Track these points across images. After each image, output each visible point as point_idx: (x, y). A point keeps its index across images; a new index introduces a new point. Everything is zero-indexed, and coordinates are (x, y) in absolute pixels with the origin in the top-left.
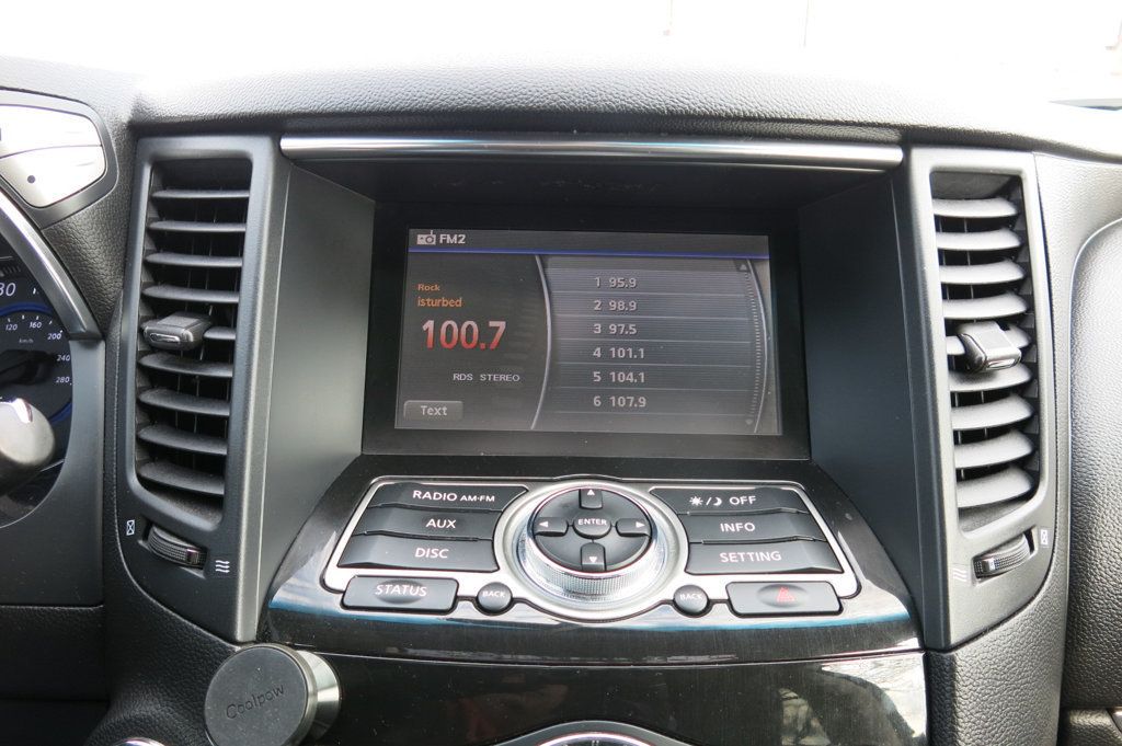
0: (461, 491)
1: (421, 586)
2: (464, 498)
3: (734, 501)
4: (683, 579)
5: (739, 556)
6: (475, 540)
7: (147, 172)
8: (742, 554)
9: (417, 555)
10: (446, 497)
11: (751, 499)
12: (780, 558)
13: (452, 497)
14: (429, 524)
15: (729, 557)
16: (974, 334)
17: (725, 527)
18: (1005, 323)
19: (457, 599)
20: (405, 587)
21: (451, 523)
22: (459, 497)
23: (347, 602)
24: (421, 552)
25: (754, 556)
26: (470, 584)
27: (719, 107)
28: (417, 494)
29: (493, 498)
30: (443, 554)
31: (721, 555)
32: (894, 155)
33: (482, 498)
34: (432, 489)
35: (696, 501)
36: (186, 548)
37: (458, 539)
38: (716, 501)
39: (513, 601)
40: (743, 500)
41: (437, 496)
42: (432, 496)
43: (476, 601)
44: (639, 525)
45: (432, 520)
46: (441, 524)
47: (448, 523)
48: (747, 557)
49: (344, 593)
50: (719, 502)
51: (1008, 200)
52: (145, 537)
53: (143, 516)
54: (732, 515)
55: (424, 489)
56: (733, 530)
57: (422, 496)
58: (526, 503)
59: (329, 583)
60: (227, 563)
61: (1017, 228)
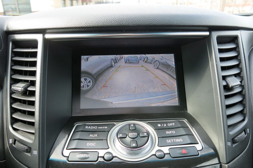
0: (98, 126)
1: (89, 154)
2: (99, 128)
3: (169, 125)
4: (157, 148)
5: (171, 141)
6: (102, 140)
7: (11, 44)
8: (172, 140)
9: (87, 145)
10: (94, 127)
11: (173, 124)
12: (182, 141)
13: (96, 127)
14: (90, 136)
15: (169, 141)
16: (228, 79)
17: (167, 132)
18: (235, 75)
19: (98, 157)
20: (85, 155)
21: (96, 135)
22: (98, 128)
23: (69, 160)
24: (88, 144)
25: (175, 140)
26: (102, 153)
27: (162, 23)
28: (87, 127)
29: (107, 127)
30: (95, 144)
31: (167, 141)
32: (207, 33)
33: (104, 127)
34: (90, 125)
35: (159, 125)
36: (25, 147)
37: (98, 140)
38: (164, 125)
39: (113, 157)
40: (171, 124)
41: (92, 127)
42: (91, 128)
43: (103, 157)
44: (145, 134)
45: (91, 135)
46: (93, 136)
47: (95, 135)
48: (173, 141)
49: (68, 157)
50: (165, 125)
51: (234, 43)
52: (15, 144)
53: (14, 138)
54: (169, 129)
55: (88, 125)
56: (169, 133)
57: (88, 128)
58: (115, 128)
59: (64, 154)
60: (36, 151)
61: (237, 50)
